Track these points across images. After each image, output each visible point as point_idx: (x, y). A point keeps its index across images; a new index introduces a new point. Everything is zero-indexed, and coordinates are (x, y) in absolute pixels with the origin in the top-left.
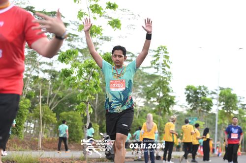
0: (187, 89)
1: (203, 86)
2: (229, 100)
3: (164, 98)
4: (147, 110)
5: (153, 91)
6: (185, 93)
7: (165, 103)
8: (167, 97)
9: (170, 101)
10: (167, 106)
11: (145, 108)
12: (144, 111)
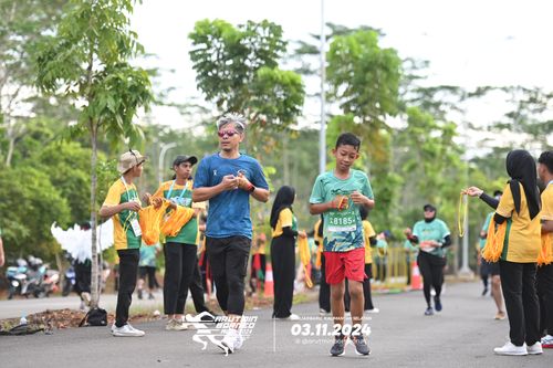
0: (198, 38)
2: (369, 76)
3: (110, 76)
4: (47, 131)
5: (62, 54)
6: (192, 53)
7: (115, 97)
8: (121, 76)
9: (134, 89)
10: (121, 108)
11: (40, 125)
12: (37, 136)
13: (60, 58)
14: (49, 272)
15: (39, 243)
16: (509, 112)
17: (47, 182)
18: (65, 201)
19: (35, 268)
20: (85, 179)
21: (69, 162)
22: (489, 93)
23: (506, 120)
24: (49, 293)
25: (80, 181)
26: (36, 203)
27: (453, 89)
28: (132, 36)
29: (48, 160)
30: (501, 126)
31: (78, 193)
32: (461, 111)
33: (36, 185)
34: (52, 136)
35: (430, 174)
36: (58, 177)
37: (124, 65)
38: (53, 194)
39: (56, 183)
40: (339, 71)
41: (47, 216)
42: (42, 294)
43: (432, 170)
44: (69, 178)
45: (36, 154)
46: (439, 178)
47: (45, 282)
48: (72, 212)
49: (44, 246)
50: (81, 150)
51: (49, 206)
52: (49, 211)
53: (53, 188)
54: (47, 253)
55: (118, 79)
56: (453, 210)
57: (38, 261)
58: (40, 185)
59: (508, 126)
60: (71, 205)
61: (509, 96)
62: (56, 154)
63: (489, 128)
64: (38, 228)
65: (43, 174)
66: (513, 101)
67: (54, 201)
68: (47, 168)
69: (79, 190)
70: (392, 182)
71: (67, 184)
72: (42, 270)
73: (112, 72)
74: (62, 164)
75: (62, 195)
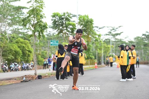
0: (54, 16)
1: (67, 13)
3: (39, 24)
4: (15, 36)
5: (28, 19)
6: (52, 19)
7: (40, 28)
8: (41, 23)
9: (44, 26)
10: (41, 30)
11: (14, 35)
12: (13, 37)
13: (27, 20)
14: (19, 66)
15: (16, 60)
16: (108, 32)
17: (17, 47)
18: (21, 51)
19: (16, 65)
20: (25, 46)
21: (21, 43)
22: (104, 28)
23: (108, 33)
24: (19, 70)
25: (24, 47)
26: (15, 51)
27: (97, 27)
28: (43, 15)
29: (17, 42)
30: (107, 34)
31: (23, 49)
32: (99, 31)
33: (15, 48)
34: (16, 37)
35: (96, 44)
36: (19, 46)
37: (41, 21)
38: (18, 49)
39: (19, 47)
40: (81, 23)
41: (17, 54)
42: (17, 71)
43: (97, 44)
44: (22, 46)
45: (14, 41)
46: (98, 45)
47: (18, 68)
48: (22, 53)
49: (17, 60)
50: (23, 40)
51: (18, 52)
52: (18, 53)
53: (18, 48)
54: (17, 62)
55: (40, 24)
56: (100, 52)
57: (16, 64)
58: (16, 48)
59: (108, 35)
60: (22, 52)
61: (108, 28)
62: (19, 41)
63: (104, 35)
64: (15, 56)
65: (16, 45)
66: (109, 29)
67: (19, 51)
68: (17, 44)
69: (24, 48)
70: (90, 46)
71: (21, 47)
72: (17, 65)
73: (39, 23)
74: (20, 43)
75: (20, 50)
